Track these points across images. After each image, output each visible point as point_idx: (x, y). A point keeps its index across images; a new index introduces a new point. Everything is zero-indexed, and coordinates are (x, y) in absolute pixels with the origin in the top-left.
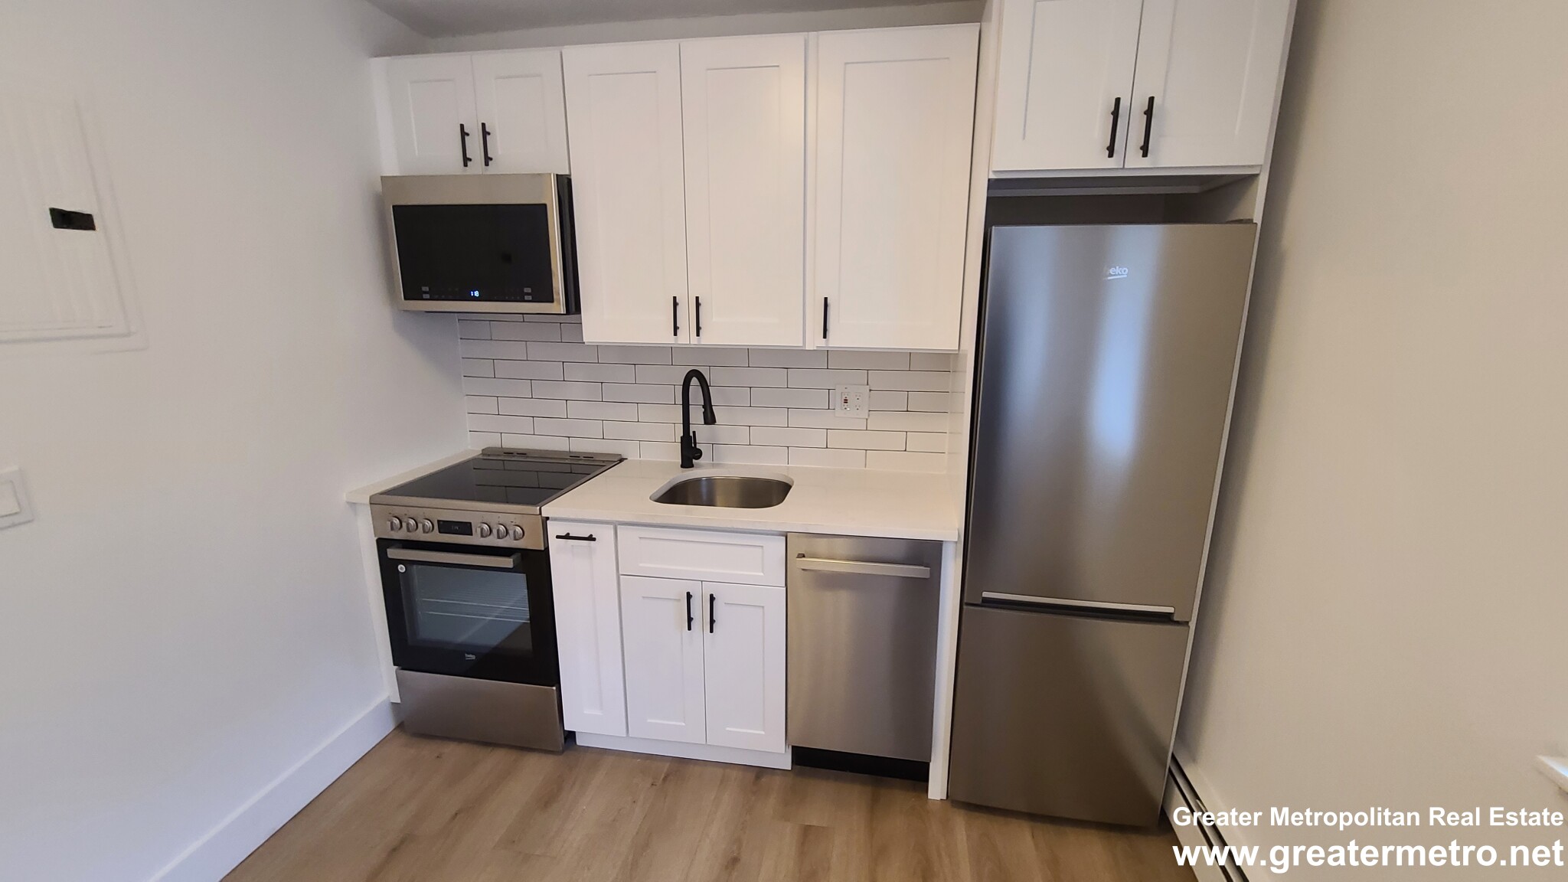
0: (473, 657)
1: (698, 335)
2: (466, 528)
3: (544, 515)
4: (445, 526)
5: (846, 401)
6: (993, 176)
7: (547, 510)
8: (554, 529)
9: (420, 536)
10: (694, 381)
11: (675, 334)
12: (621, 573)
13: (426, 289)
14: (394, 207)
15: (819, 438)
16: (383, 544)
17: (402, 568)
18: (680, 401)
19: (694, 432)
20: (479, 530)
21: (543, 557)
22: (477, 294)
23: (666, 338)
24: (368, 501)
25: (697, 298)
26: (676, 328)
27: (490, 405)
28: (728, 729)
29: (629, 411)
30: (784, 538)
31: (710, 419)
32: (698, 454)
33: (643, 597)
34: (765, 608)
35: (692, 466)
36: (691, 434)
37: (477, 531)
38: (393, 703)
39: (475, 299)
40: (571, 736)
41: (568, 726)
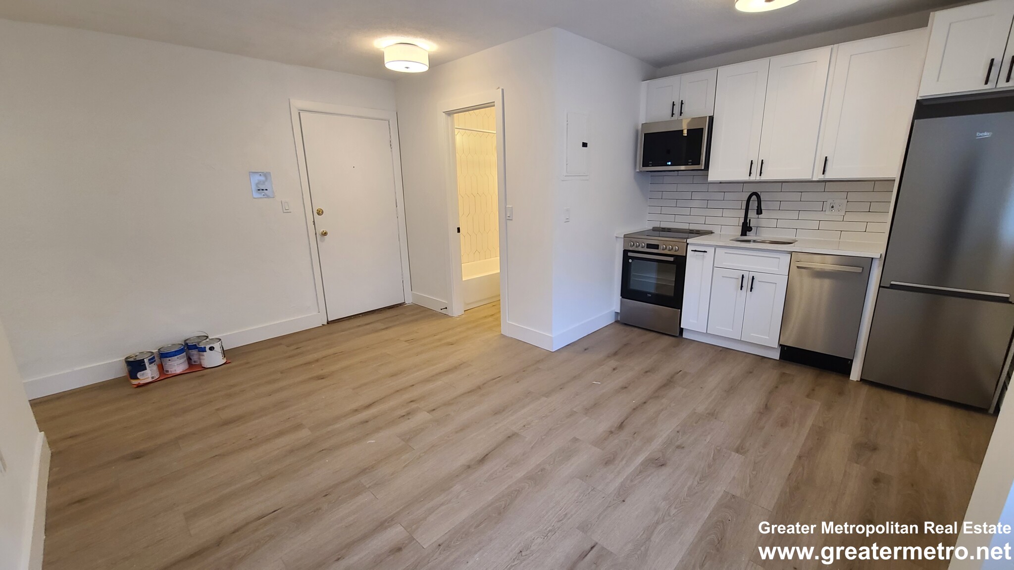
0: (650, 295)
1: (760, 175)
2: (656, 247)
3: (688, 242)
4: (649, 246)
5: (832, 207)
6: (919, 98)
7: (689, 241)
8: (690, 248)
9: (640, 249)
10: (754, 197)
11: (750, 175)
12: (715, 266)
13: (651, 162)
14: (645, 134)
15: (815, 225)
16: (625, 252)
17: (630, 261)
18: (744, 207)
19: (750, 220)
20: (662, 247)
21: (684, 258)
22: (670, 163)
23: (745, 177)
24: (623, 236)
25: (762, 160)
26: (750, 173)
27: (658, 210)
28: (752, 334)
29: (719, 213)
30: (790, 255)
31: (759, 212)
32: (750, 229)
33: (723, 277)
34: (777, 284)
35: (746, 235)
36: (748, 221)
37: (661, 247)
38: (616, 312)
39: (669, 165)
40: (682, 330)
41: (682, 327)
